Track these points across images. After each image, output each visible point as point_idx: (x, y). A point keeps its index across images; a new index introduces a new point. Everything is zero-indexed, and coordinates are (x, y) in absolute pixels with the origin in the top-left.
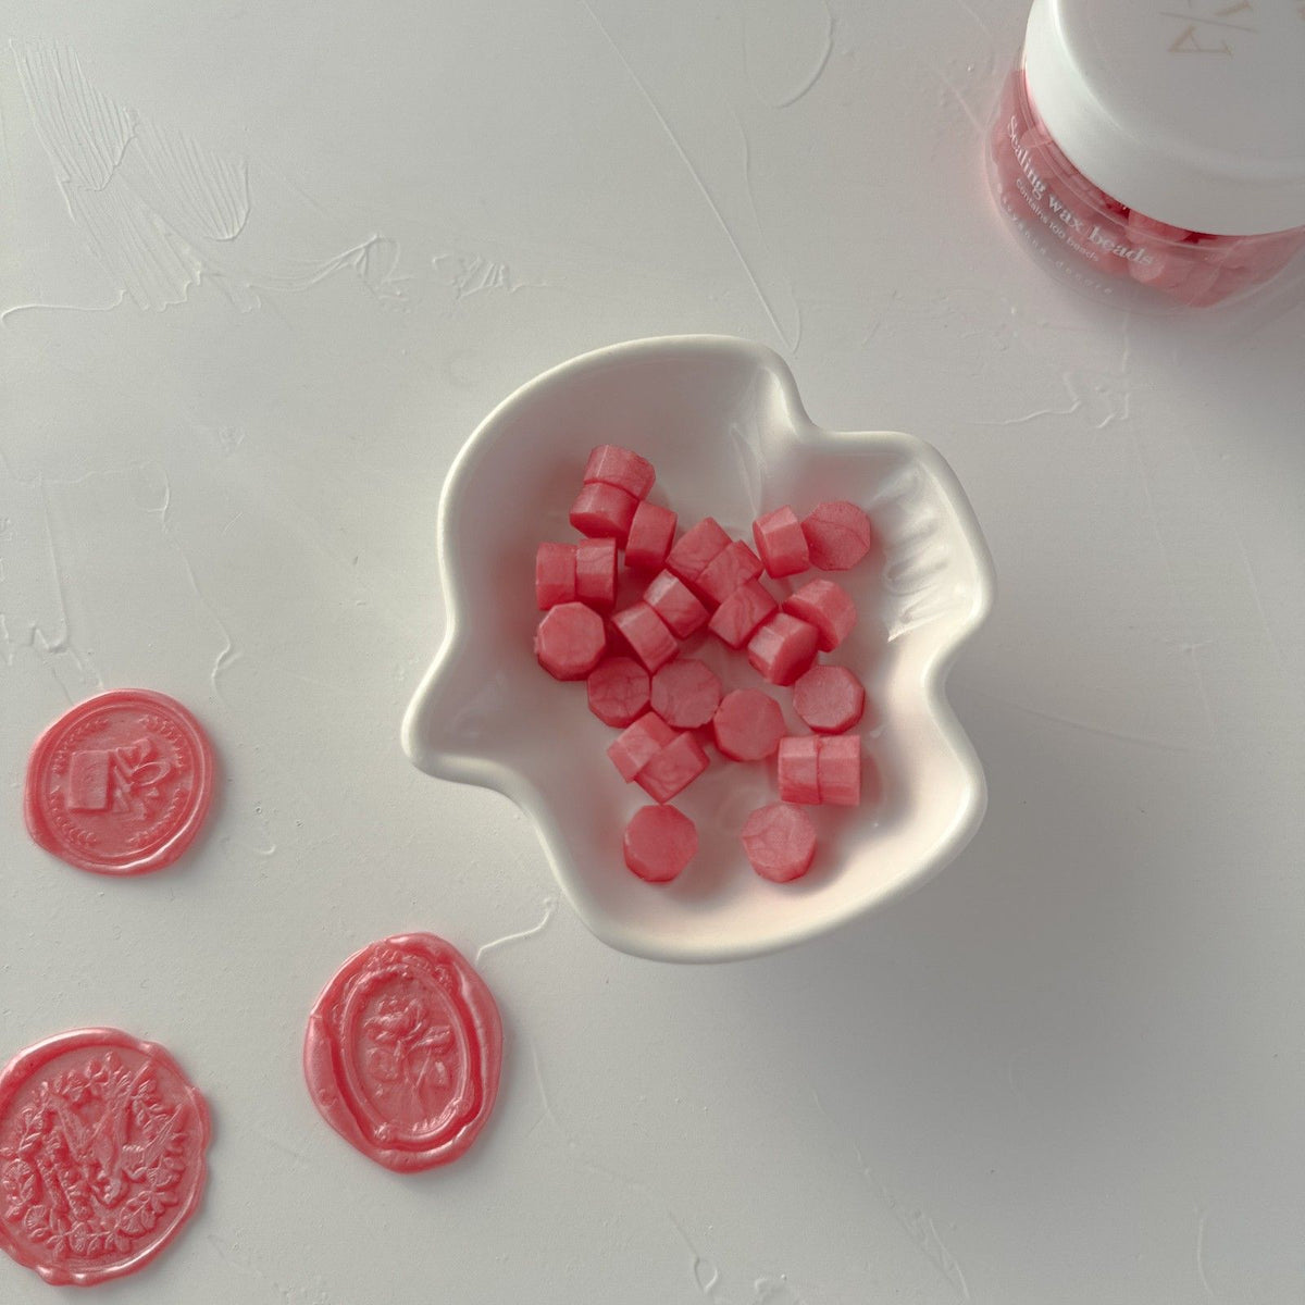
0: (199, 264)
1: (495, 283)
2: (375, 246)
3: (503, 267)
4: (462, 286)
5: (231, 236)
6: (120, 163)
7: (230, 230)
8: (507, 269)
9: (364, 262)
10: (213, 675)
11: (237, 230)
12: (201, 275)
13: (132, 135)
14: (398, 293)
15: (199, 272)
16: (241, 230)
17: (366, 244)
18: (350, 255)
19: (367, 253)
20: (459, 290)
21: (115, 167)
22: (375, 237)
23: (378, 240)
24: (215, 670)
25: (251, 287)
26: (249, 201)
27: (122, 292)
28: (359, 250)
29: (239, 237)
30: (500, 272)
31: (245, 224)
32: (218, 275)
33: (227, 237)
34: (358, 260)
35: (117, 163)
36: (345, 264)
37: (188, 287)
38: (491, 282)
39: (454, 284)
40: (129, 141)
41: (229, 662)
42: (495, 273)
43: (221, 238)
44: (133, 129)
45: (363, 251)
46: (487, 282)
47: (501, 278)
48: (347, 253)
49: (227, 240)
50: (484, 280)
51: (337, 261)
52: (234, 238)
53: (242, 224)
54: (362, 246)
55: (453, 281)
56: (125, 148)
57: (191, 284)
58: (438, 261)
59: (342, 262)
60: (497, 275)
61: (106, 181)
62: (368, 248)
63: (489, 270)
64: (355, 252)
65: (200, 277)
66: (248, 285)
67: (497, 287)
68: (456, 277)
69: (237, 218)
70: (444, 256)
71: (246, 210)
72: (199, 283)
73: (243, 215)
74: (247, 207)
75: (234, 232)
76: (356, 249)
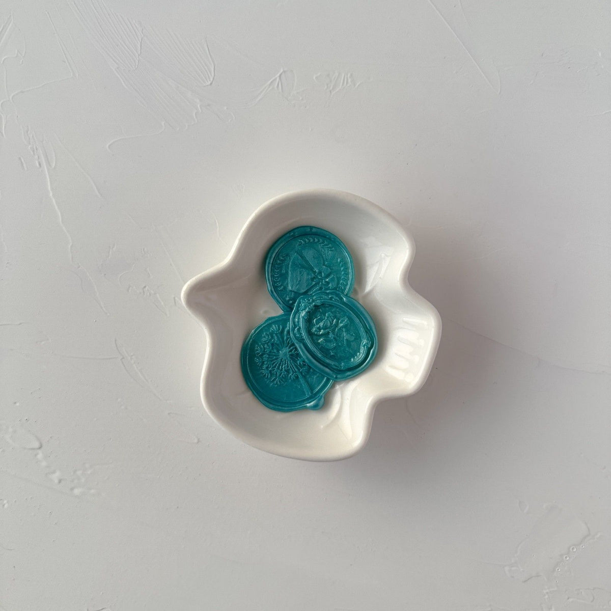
0: (198, 101)
1: (347, 83)
2: (283, 75)
3: (349, 75)
4: (331, 88)
5: (209, 83)
6: (141, 53)
7: (208, 80)
8: (351, 75)
9: (280, 83)
11: (212, 80)
12: (201, 106)
13: (143, 35)
14: (301, 98)
15: (199, 106)
16: (213, 79)
17: (278, 75)
18: (272, 82)
20: (331, 91)
21: (139, 55)
22: (282, 71)
23: (284, 72)
25: (227, 108)
26: (213, 62)
27: (163, 123)
28: (276, 79)
29: (213, 83)
30: (349, 78)
31: (214, 76)
32: (209, 105)
33: (207, 84)
34: (276, 85)
35: (139, 53)
36: (270, 88)
37: (196, 114)
38: (345, 83)
39: (327, 89)
40: (142, 40)
42: (345, 80)
43: (205, 85)
44: (142, 32)
45: (278, 79)
46: (343, 84)
47: (349, 80)
49: (208, 86)
50: (341, 84)
51: (266, 87)
52: (211, 84)
54: (276, 76)
55: (326, 87)
56: (141, 43)
57: (197, 112)
58: (316, 78)
59: (269, 88)
60: (347, 80)
61: (137, 64)
62: (280, 76)
63: (342, 78)
64: (273, 80)
65: (201, 108)
66: (225, 108)
67: (348, 85)
68: (327, 85)
69: (210, 72)
70: (319, 74)
71: (213, 67)
72: (200, 111)
73: (213, 69)
74: (213, 64)
75: (210, 80)
76: (274, 78)
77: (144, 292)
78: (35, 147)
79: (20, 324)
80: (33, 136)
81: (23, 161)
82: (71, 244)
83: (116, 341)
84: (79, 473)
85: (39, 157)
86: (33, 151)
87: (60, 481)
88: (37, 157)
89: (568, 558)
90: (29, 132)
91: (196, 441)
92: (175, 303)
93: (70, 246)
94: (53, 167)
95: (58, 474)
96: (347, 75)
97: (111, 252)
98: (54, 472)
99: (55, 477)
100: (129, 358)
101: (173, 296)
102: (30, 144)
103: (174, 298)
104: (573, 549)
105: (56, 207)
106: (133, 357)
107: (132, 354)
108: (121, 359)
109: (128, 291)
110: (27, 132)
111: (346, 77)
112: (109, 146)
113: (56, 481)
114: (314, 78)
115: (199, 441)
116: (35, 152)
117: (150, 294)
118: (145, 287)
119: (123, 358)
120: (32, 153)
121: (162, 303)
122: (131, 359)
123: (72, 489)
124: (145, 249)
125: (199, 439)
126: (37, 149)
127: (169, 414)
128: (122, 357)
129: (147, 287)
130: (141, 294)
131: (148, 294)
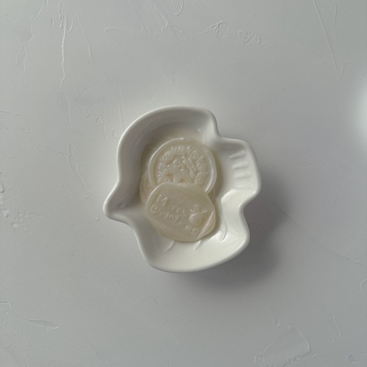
0: (167, 22)
1: (256, 42)
2: (221, 25)
3: (259, 37)
4: (246, 41)
5: (177, 14)
8: (260, 38)
9: (218, 28)
11: (179, 13)
14: (227, 41)
16: (180, 13)
17: (219, 23)
19: (219, 26)
20: (245, 43)
22: (221, 22)
23: (222, 23)
26: (183, 3)
27: (142, 28)
28: (216, 25)
29: (180, 15)
31: (181, 11)
32: (172, 26)
33: (176, 14)
34: (215, 28)
37: (163, 29)
38: (255, 41)
39: (243, 41)
42: (256, 39)
43: (174, 14)
45: (217, 26)
46: (254, 41)
47: (258, 41)
48: (212, 25)
50: (252, 41)
53: (181, 10)
54: (217, 24)
55: (243, 40)
58: (239, 33)
59: (210, 29)
60: (257, 40)
62: (219, 24)
63: (255, 38)
64: (215, 25)
65: (167, 26)
66: (181, 32)
67: (256, 43)
68: (244, 38)
69: (179, 8)
70: (241, 31)
71: (182, 6)
72: (166, 28)
73: (182, 8)
74: (183, 5)
76: (215, 24)
77: (97, 121)
78: (62, 16)
79: (17, 115)
80: (64, 9)
81: (53, 21)
82: (64, 79)
83: (70, 144)
84: (21, 215)
85: (63, 23)
86: (61, 18)
87: (7, 216)
88: (62, 22)
89: (293, 363)
90: (62, 6)
91: (97, 219)
92: (113, 134)
93: (63, 80)
94: (70, 31)
95: (7, 211)
96: (257, 37)
97: (85, 92)
98: (6, 210)
99: (5, 213)
100: (75, 157)
102: (61, 13)
103: (113, 131)
104: (298, 358)
105: (63, 55)
106: (77, 157)
107: (77, 155)
108: (70, 156)
109: (87, 118)
110: (61, 6)
111: (256, 38)
112: (106, 30)
113: (5, 215)
114: (238, 32)
115: (98, 220)
116: (62, 19)
117: (100, 124)
118: (98, 118)
119: (71, 156)
120: (60, 19)
121: (105, 131)
123: (13, 224)
124: (106, 96)
125: (99, 219)
126: (63, 17)
127: (87, 198)
128: (70, 155)
129: (100, 119)
130: (95, 121)
131: (99, 123)
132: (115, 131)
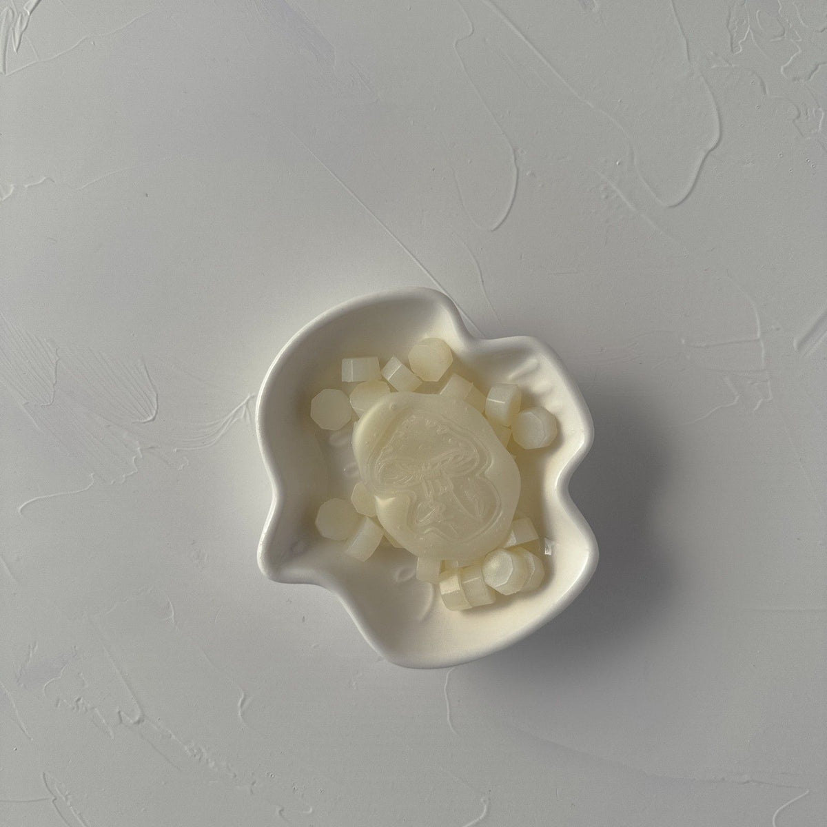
0: (137, 443)
2: (251, 402)
5: (151, 418)
6: (56, 382)
7: (149, 414)
10: (240, 714)
11: (154, 412)
12: (141, 450)
13: (57, 359)
15: (139, 448)
16: (157, 412)
17: (246, 400)
18: (237, 412)
19: (247, 407)
21: (54, 385)
22: (248, 397)
23: (252, 397)
24: (239, 712)
25: (178, 451)
26: (155, 390)
27: (92, 475)
29: (157, 418)
31: (158, 408)
32: (152, 448)
34: (243, 413)
35: (54, 382)
37: (135, 461)
40: (56, 364)
41: (247, 703)
43: (145, 420)
44: (57, 354)
45: (244, 408)
48: (234, 411)
49: (149, 421)
51: (229, 418)
52: (154, 419)
53: (156, 407)
54: (242, 404)
56: (56, 368)
57: (135, 459)
59: (233, 419)
61: (52, 397)
62: (247, 402)
64: (241, 407)
65: (142, 453)
69: (151, 403)
71: (156, 397)
72: (141, 456)
73: (155, 401)
74: (155, 393)
75: (152, 414)
76: (239, 406)
77: (78, 706)
83: (44, 775)
92: (121, 719)
97: (31, 654)
100: (64, 799)
101: (117, 710)
103: (119, 712)
106: (69, 797)
107: (67, 793)
108: (53, 801)
109: (57, 705)
112: (22, 509)
117: (87, 709)
118: (79, 699)
119: (55, 799)
121: (104, 721)
122: (67, 799)
128: (53, 798)
129: (82, 699)
130: (74, 709)
131: (84, 709)
132: (122, 713)
